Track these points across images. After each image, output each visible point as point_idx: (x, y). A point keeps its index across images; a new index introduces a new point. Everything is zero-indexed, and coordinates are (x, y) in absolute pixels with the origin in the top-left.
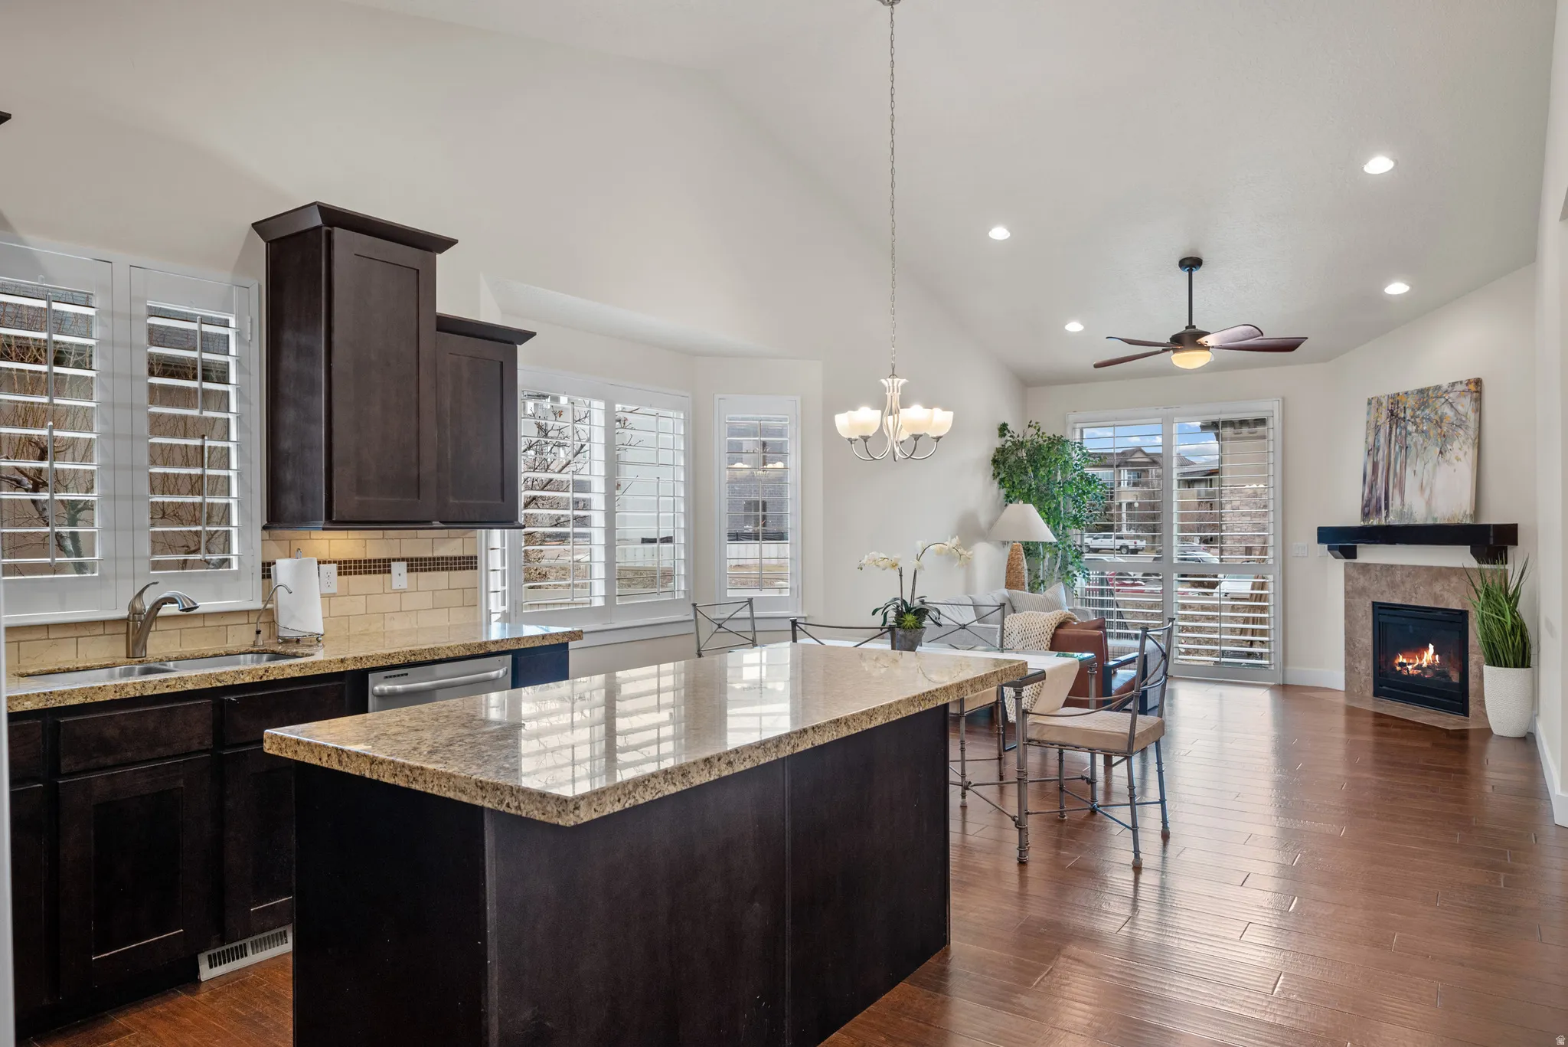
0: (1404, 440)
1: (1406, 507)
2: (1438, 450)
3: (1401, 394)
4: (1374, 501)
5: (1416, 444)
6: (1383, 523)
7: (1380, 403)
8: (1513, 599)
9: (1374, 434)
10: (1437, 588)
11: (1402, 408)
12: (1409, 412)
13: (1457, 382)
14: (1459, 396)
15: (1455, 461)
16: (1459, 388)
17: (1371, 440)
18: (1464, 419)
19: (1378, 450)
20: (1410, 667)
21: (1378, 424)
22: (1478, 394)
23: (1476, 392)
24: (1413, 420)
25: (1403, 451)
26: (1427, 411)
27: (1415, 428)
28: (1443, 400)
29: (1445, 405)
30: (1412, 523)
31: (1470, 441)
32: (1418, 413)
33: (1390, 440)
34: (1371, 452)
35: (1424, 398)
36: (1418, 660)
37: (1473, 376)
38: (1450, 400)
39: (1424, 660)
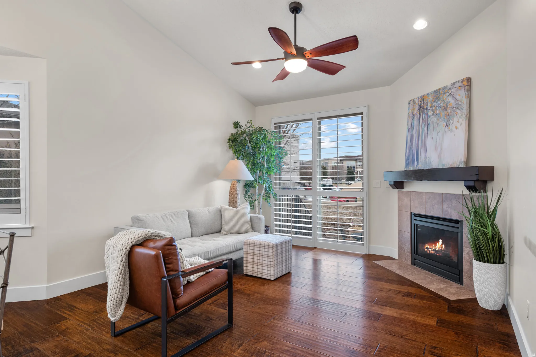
0: (426, 121)
1: (428, 159)
2: (445, 124)
3: (425, 95)
4: (411, 157)
5: (433, 122)
6: (416, 169)
7: (414, 102)
8: (492, 215)
9: (411, 119)
10: (445, 206)
11: (426, 103)
12: (429, 104)
13: (456, 82)
14: (457, 90)
15: (455, 129)
16: (458, 85)
17: (410, 123)
18: (460, 103)
19: (413, 128)
20: (430, 250)
21: (413, 114)
22: (469, 87)
23: (468, 85)
24: (431, 109)
25: (426, 127)
26: (439, 102)
27: (432, 113)
28: (448, 94)
29: (449, 97)
30: (431, 168)
31: (464, 116)
32: (434, 104)
33: (419, 122)
34: (410, 130)
35: (437, 95)
36: (434, 247)
37: (465, 76)
38: (452, 93)
39: (437, 247)
